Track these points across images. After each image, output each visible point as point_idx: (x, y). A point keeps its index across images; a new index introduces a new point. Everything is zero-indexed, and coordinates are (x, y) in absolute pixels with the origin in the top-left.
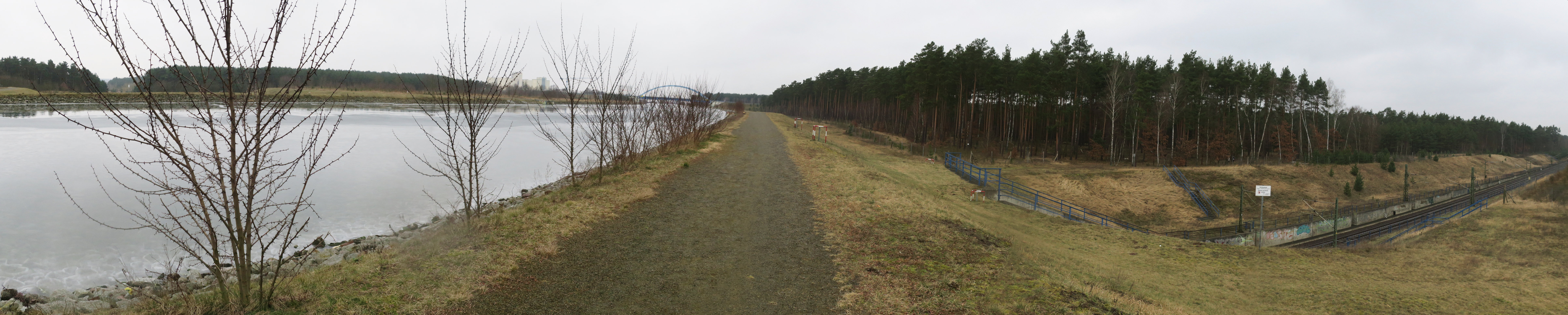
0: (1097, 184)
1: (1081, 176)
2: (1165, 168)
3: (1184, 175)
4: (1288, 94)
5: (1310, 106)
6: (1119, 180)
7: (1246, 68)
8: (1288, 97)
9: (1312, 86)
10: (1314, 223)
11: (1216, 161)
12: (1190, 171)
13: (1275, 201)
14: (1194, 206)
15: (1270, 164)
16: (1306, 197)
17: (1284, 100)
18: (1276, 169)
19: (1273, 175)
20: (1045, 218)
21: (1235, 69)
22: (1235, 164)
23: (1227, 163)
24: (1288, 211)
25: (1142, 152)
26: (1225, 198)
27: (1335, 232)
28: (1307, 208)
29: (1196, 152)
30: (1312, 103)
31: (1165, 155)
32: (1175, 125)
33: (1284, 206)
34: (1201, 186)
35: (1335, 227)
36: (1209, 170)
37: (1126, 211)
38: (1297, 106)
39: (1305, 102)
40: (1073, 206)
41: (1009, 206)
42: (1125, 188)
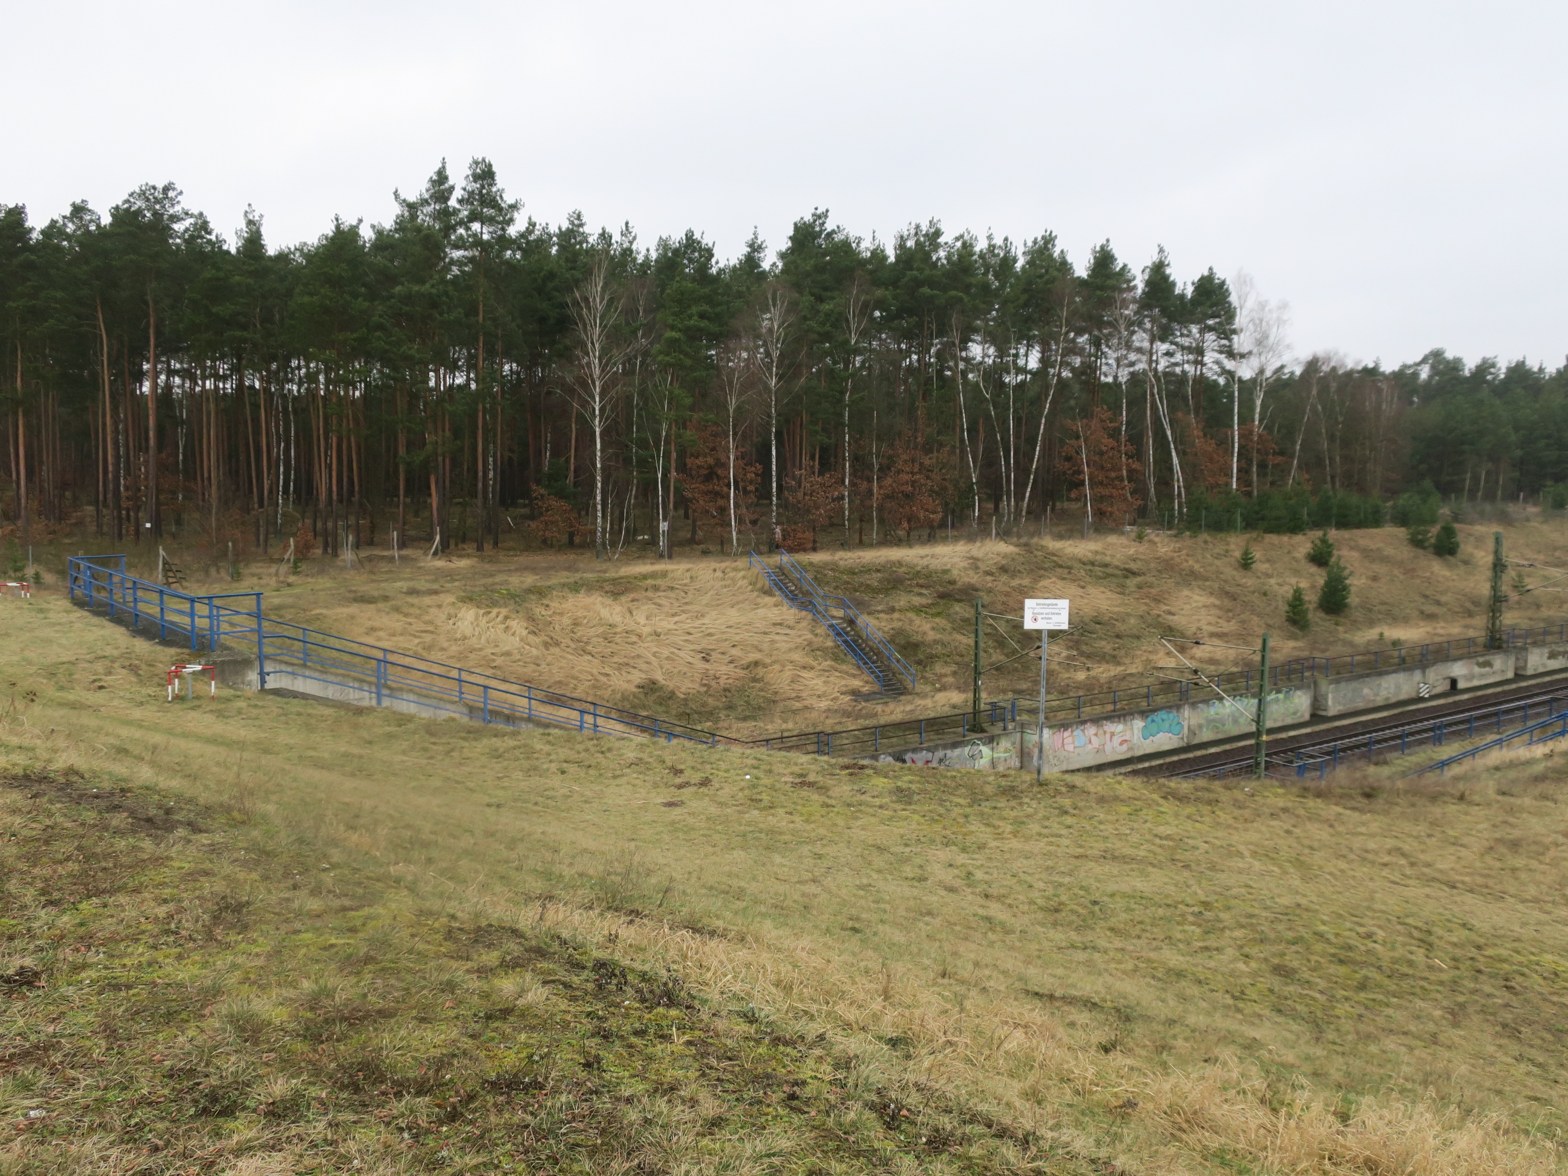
0: (561, 614)
1: (512, 596)
2: (756, 558)
3: (809, 576)
4: (1109, 324)
5: (1178, 357)
6: (623, 599)
7: (982, 255)
8: (1111, 335)
9: (1182, 296)
10: (1194, 705)
11: (901, 533)
12: (825, 565)
13: (1077, 642)
14: (843, 661)
15: (1060, 537)
16: (1169, 632)
17: (1096, 343)
18: (1076, 551)
19: (1070, 568)
20: (411, 726)
21: (948, 258)
22: (956, 539)
23: (931, 539)
24: (1115, 670)
25: (686, 516)
26: (931, 636)
27: (1258, 734)
28: (1171, 663)
29: (842, 509)
30: (1183, 348)
31: (754, 522)
32: (779, 434)
33: (1103, 658)
34: (860, 605)
35: (1259, 719)
36: (882, 560)
37: (650, 687)
38: (1139, 361)
39: (1164, 347)
40: (493, 683)
41: (296, 701)
42: (642, 621)
